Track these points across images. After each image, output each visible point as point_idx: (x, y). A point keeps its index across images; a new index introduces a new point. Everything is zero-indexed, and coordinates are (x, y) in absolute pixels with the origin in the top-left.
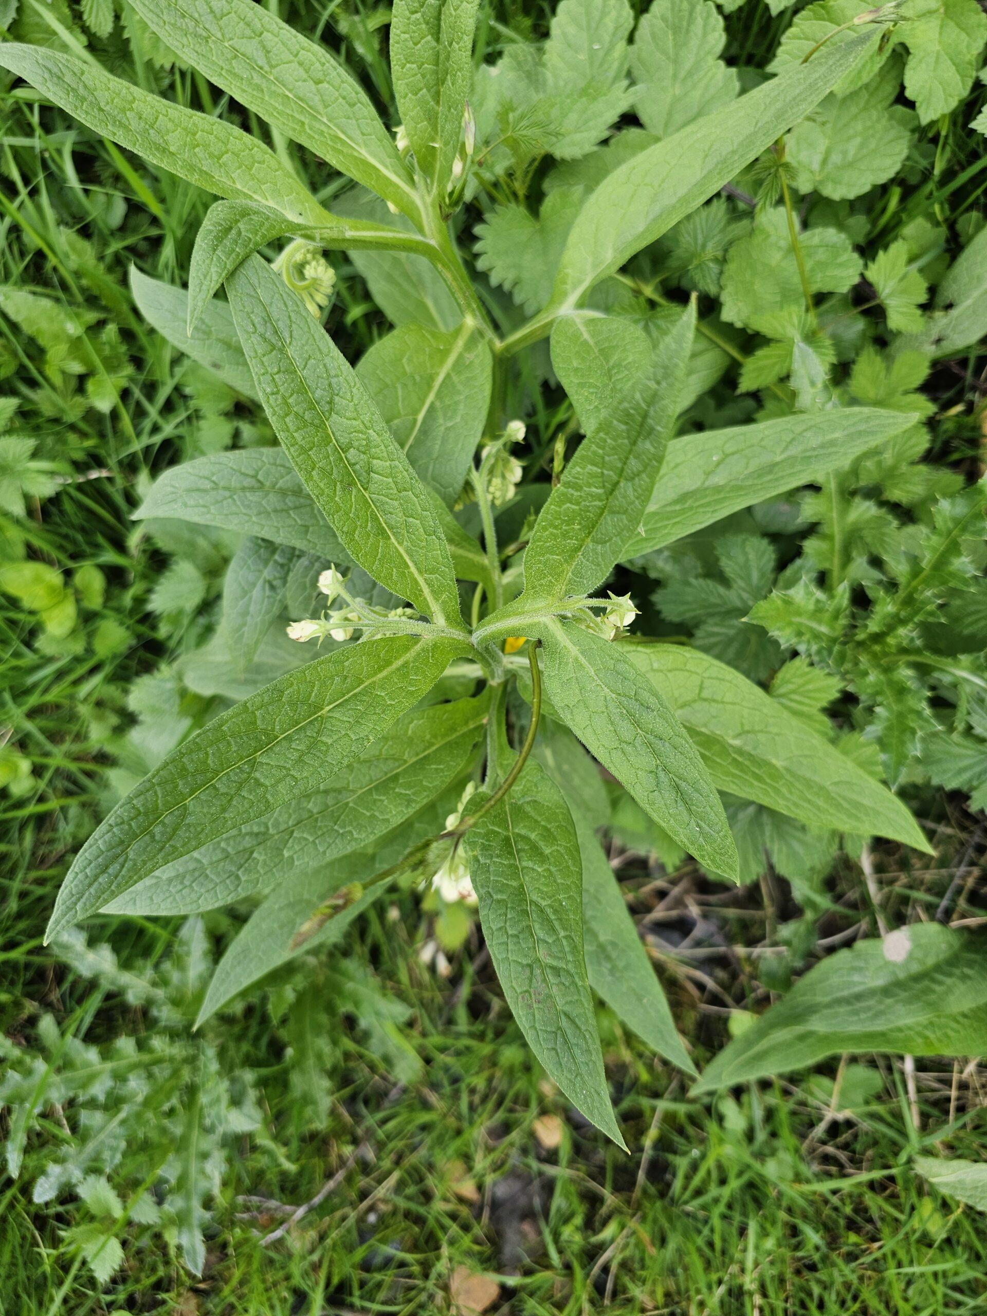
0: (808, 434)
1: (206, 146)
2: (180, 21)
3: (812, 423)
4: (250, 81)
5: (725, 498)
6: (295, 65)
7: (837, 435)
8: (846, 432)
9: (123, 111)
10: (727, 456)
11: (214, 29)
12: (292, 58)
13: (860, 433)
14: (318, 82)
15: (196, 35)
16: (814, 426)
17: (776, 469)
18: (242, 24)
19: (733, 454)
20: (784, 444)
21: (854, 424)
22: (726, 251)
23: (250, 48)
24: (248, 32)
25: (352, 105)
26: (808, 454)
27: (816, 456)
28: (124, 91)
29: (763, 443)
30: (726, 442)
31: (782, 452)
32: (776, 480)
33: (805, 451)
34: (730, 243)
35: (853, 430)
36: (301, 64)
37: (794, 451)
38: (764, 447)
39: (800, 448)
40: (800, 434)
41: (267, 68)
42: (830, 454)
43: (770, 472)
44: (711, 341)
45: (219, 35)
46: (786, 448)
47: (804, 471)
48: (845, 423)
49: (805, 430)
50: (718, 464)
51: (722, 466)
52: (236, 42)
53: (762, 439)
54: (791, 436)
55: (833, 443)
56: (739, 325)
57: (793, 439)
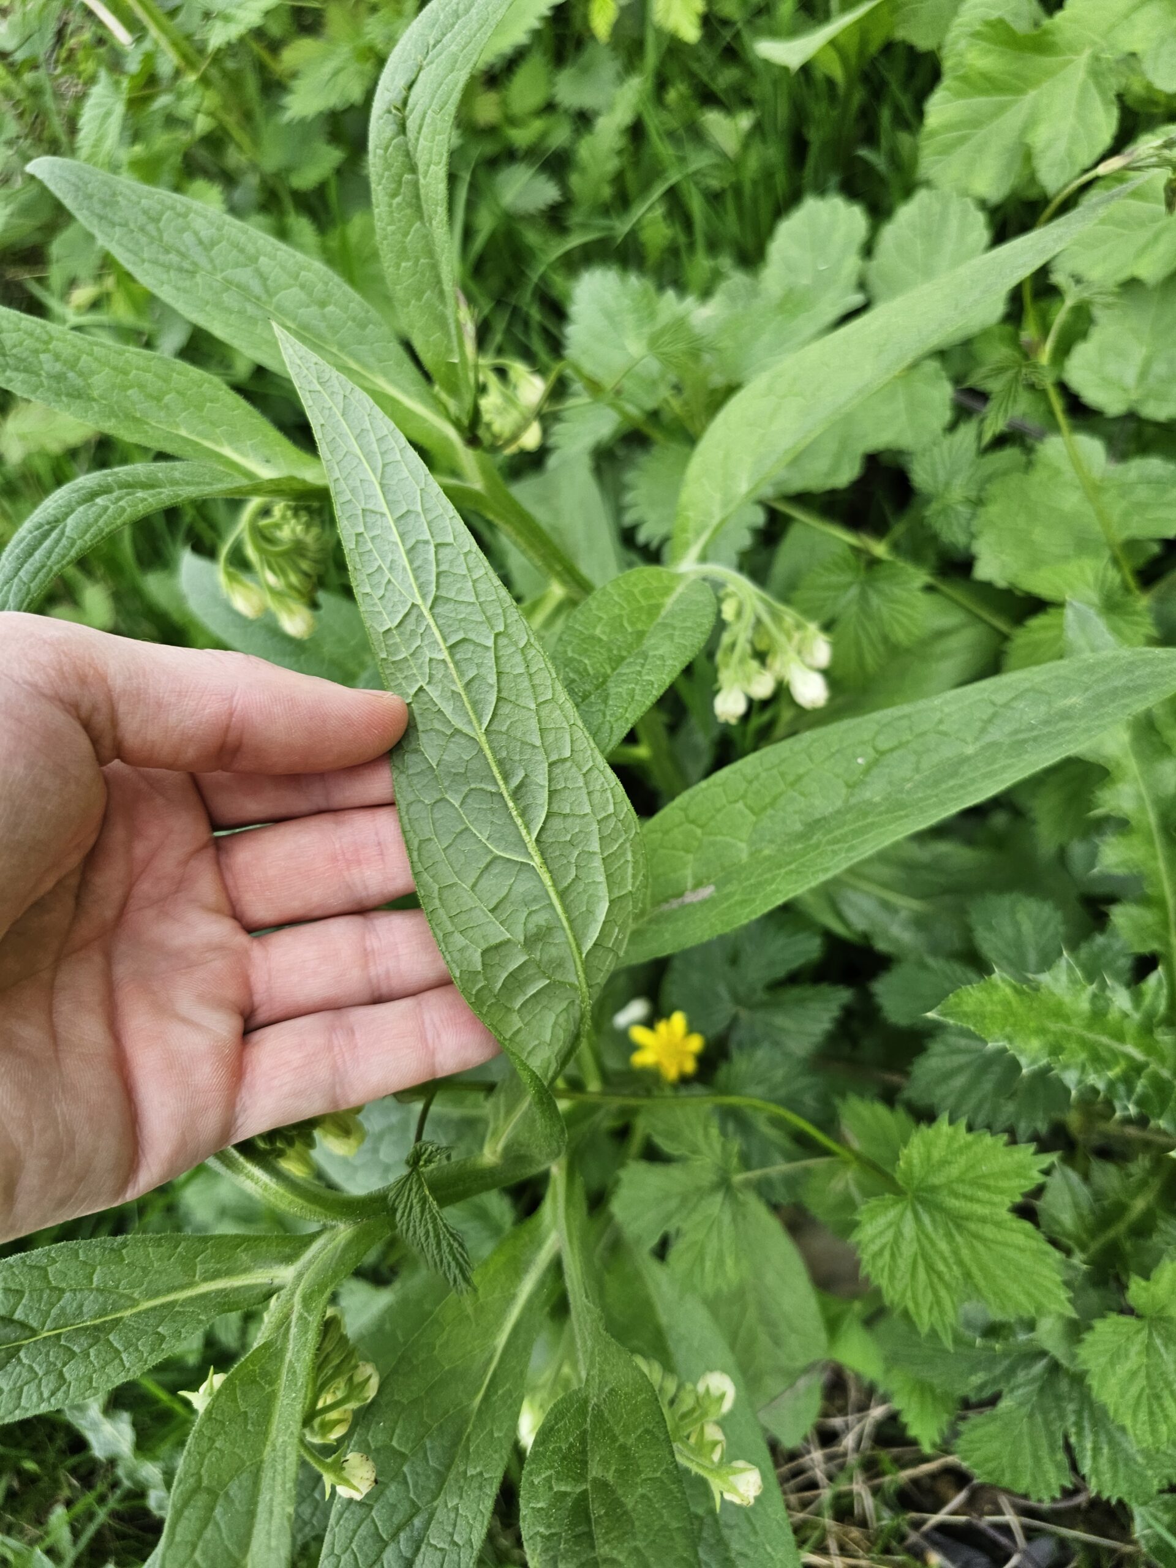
0: (1020, 705)
1: (141, 386)
2: (162, 258)
3: (1027, 685)
4: (241, 312)
5: (872, 824)
6: (295, 290)
7: (1075, 700)
8: (1089, 694)
9: (36, 352)
10: (882, 753)
11: (203, 262)
12: (292, 282)
13: (1114, 694)
14: (323, 304)
15: (180, 270)
16: (1032, 689)
17: (965, 769)
18: (235, 252)
19: (892, 750)
20: (979, 724)
21: (1105, 678)
22: (981, 489)
23: (244, 275)
24: (242, 259)
25: (363, 326)
26: (1021, 736)
27: (1035, 739)
28: (39, 330)
29: (942, 728)
30: (878, 733)
31: (977, 739)
32: (962, 786)
33: (1016, 732)
34: (989, 479)
35: (1101, 688)
36: (302, 287)
37: (997, 734)
38: (945, 734)
39: (1007, 729)
40: (1006, 705)
41: (264, 297)
42: (1059, 733)
43: (954, 774)
44: (969, 611)
45: (209, 267)
46: (983, 730)
47: (1010, 766)
48: (1085, 678)
49: (1014, 699)
50: (868, 770)
51: (875, 771)
52: (229, 272)
53: (941, 722)
54: (990, 710)
55: (1065, 715)
56: (1001, 583)
57: (995, 715)
